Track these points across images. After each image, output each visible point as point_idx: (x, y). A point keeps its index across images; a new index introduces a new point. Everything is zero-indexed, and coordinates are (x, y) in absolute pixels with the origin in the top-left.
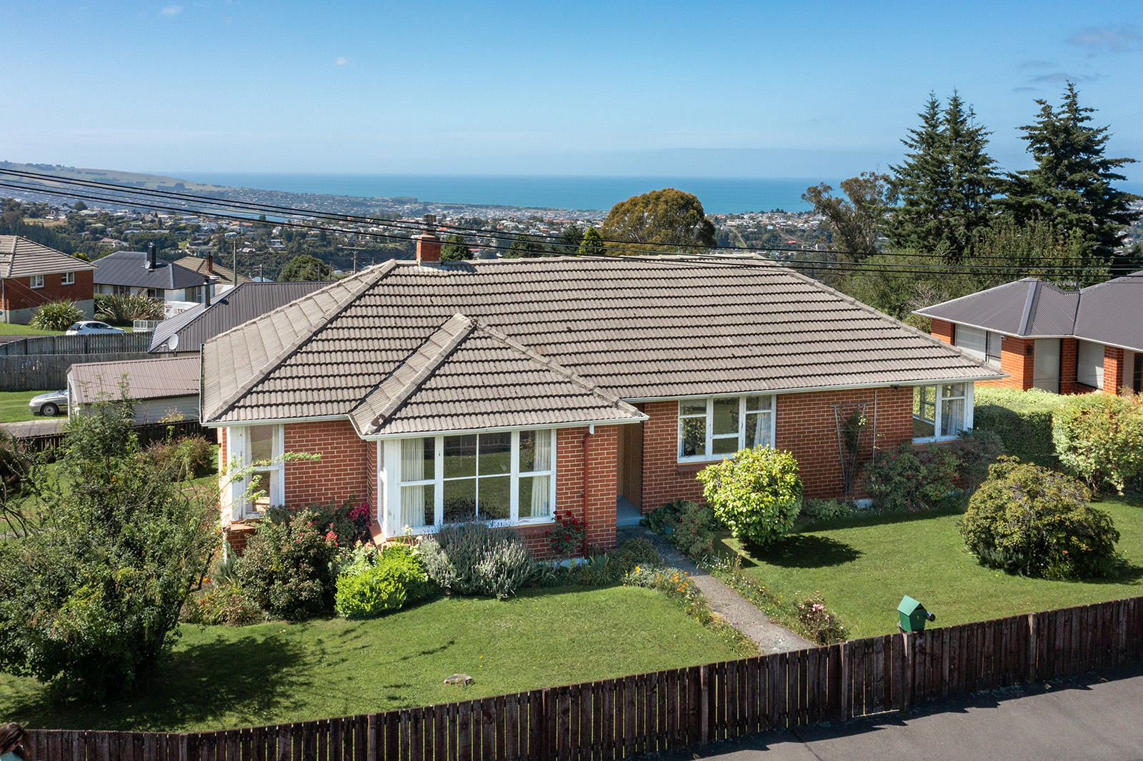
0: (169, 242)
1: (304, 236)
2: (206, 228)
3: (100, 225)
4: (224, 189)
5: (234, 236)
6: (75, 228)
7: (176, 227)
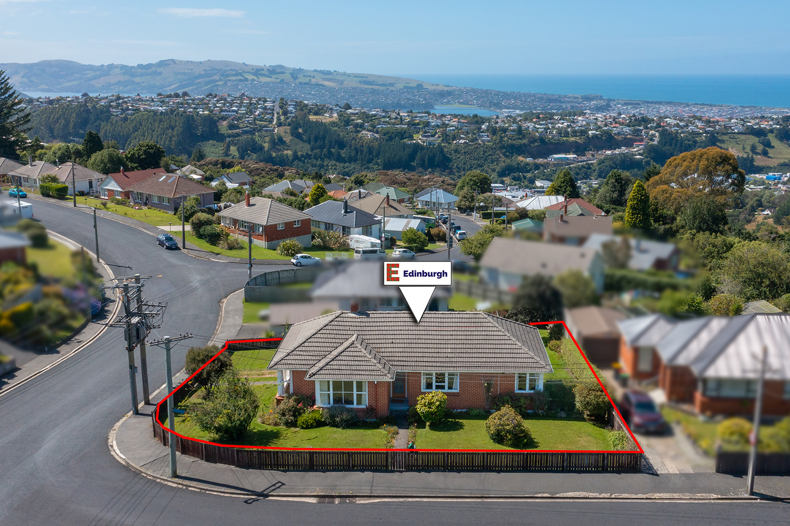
0: (407, 135)
1: (505, 130)
2: (433, 124)
3: (360, 121)
4: (452, 88)
5: (453, 130)
6: (343, 123)
7: (412, 122)
